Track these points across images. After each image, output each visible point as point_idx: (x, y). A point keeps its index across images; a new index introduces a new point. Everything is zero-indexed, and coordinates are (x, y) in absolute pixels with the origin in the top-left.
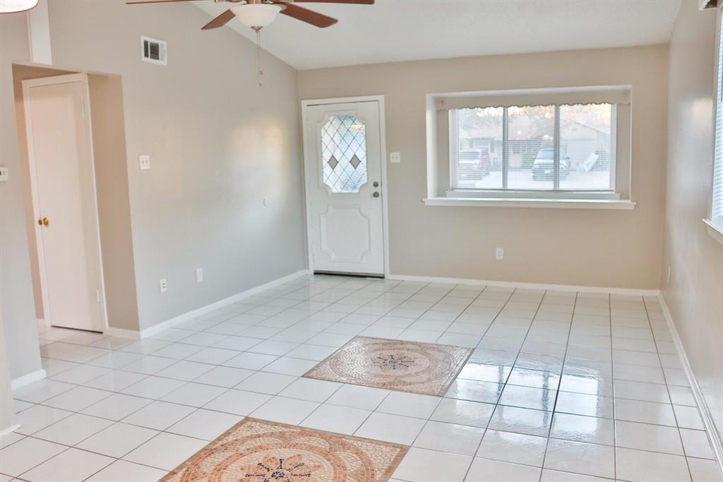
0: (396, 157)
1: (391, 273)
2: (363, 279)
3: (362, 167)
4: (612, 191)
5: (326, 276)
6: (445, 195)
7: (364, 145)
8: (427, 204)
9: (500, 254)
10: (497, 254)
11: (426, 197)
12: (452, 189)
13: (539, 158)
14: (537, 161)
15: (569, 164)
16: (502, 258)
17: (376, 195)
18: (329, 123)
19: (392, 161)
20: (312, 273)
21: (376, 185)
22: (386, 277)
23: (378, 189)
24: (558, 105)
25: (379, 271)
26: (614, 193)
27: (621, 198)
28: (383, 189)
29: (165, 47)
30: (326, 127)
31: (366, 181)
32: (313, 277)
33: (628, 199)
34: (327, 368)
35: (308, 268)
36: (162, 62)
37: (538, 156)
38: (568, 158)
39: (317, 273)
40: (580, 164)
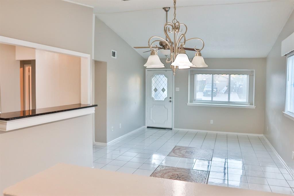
0: (178, 89)
1: (175, 127)
2: (164, 130)
3: (166, 92)
4: (247, 102)
5: (151, 128)
6: (192, 102)
7: (167, 85)
8: (188, 105)
9: (212, 122)
10: (211, 122)
11: (188, 103)
12: (195, 100)
13: (206, 88)
14: (205, 89)
15: (217, 90)
16: (212, 123)
17: (170, 101)
18: (155, 77)
19: (177, 90)
20: (146, 127)
21: (170, 98)
22: (173, 129)
23: (171, 100)
24: (230, 75)
25: (170, 127)
26: (248, 103)
27: (250, 105)
28: (173, 100)
29: (116, 53)
30: (154, 78)
31: (167, 97)
32: (146, 129)
33: (252, 105)
34: (173, 154)
35: (145, 126)
36: (115, 58)
37: (205, 87)
38: (217, 88)
39: (148, 127)
40: (221, 91)
